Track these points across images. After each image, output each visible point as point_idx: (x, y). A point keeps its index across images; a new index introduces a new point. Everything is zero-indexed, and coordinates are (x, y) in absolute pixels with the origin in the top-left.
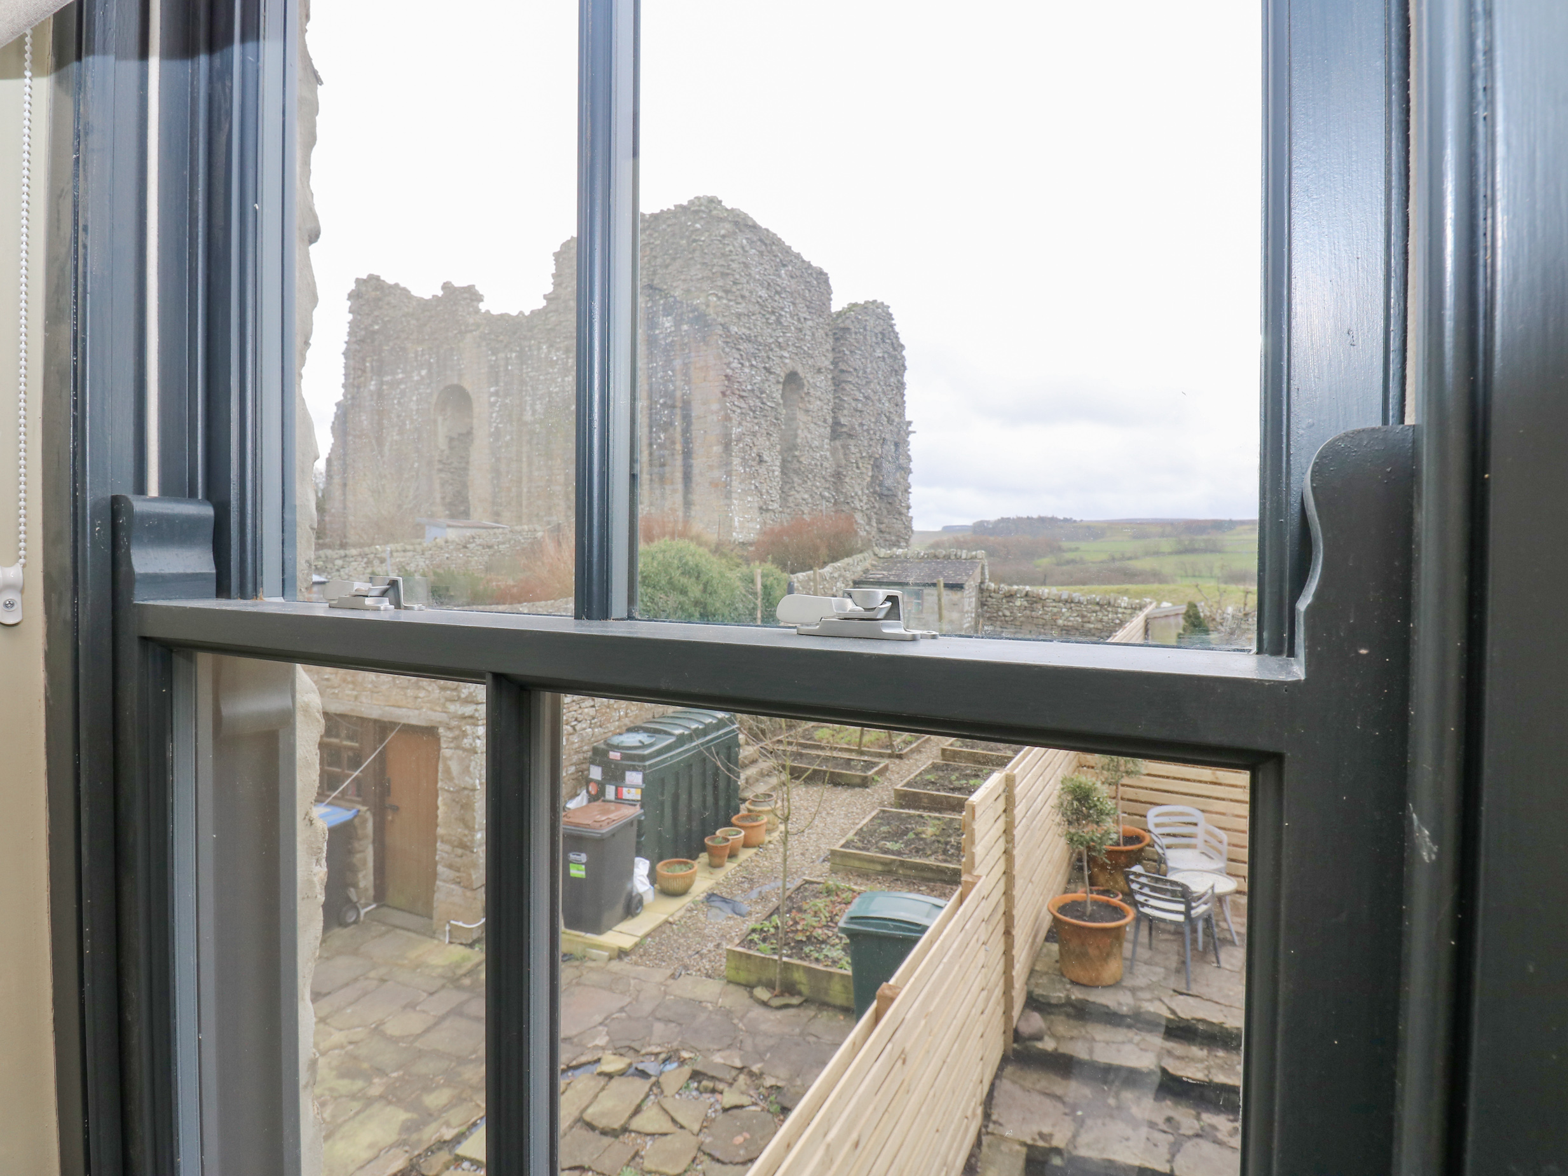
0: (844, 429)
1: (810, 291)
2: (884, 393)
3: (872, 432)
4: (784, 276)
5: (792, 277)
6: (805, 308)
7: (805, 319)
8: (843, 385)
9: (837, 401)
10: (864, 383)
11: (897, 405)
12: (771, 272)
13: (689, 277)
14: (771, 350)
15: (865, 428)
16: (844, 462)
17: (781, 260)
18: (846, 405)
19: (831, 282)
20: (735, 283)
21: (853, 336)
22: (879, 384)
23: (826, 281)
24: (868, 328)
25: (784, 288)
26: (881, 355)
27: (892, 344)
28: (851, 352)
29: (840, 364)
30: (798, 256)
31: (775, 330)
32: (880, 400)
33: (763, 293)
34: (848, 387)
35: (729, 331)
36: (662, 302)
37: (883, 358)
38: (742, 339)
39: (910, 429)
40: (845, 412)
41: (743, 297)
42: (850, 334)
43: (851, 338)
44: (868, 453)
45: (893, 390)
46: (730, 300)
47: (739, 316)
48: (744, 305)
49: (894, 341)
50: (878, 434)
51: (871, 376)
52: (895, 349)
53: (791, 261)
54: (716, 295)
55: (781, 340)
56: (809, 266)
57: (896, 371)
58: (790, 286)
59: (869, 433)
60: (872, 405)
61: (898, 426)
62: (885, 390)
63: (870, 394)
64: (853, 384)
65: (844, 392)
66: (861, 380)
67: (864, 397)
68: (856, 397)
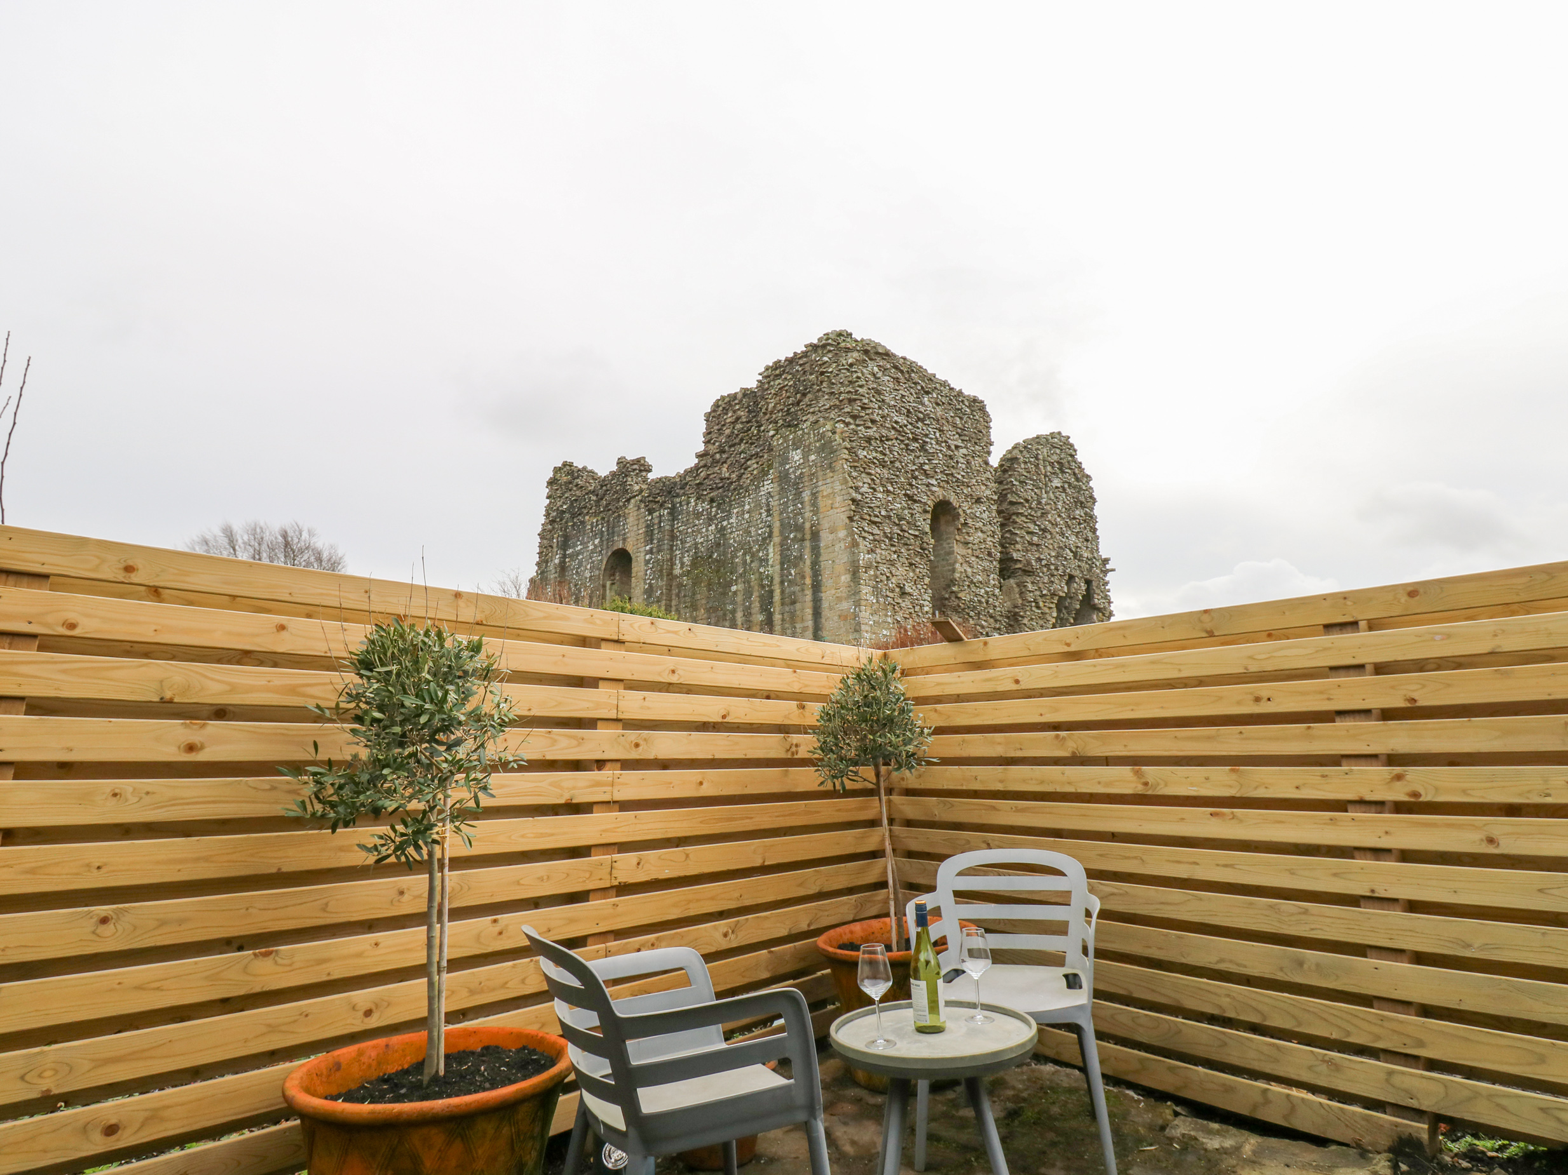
0: (1019, 566)
1: (961, 418)
2: (1068, 526)
3: (1052, 567)
4: (927, 403)
5: (938, 404)
6: (957, 436)
7: (957, 447)
8: (1014, 517)
9: (1007, 535)
10: (1039, 514)
11: (1087, 540)
12: (912, 399)
13: (817, 409)
14: (916, 478)
15: (1044, 562)
16: (1020, 601)
17: (922, 387)
18: (1018, 539)
19: (988, 409)
20: (863, 408)
21: (1023, 466)
22: (1059, 516)
23: (982, 409)
24: (1041, 457)
25: (928, 415)
26: (1059, 485)
27: (1075, 474)
28: (1021, 482)
29: (1009, 496)
30: (944, 384)
31: (918, 457)
32: (1062, 534)
33: (902, 420)
34: (1019, 520)
35: (857, 456)
36: (791, 437)
37: (1063, 487)
38: (874, 463)
39: (1108, 567)
40: (1019, 546)
41: (873, 421)
42: (1019, 464)
43: (1021, 468)
44: (1049, 591)
45: (1080, 524)
46: (858, 425)
47: (869, 440)
48: (875, 429)
49: (1077, 471)
50: (1061, 568)
51: (1048, 507)
52: (1077, 480)
53: (935, 388)
54: (844, 421)
55: (926, 467)
56: (960, 393)
57: (1082, 503)
58: (935, 413)
59: (1049, 569)
60: (1052, 538)
61: (1090, 562)
62: (1069, 523)
63: (1049, 527)
64: (1026, 516)
65: (1015, 526)
66: (1036, 512)
67: (1040, 529)
68: (1030, 530)
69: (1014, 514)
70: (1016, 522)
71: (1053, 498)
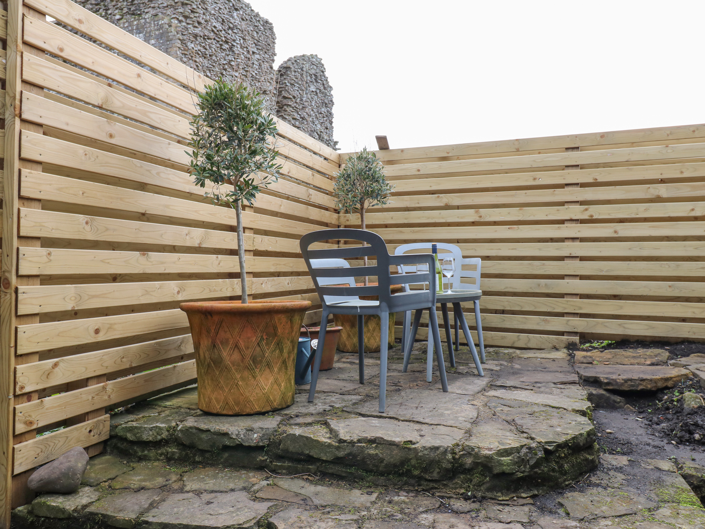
1: (257, 32)
2: (317, 118)
4: (236, 17)
5: (243, 20)
6: (254, 45)
7: (253, 53)
8: (285, 107)
10: (301, 107)
11: (327, 128)
12: (226, 12)
13: (157, 5)
14: (225, 70)
17: (233, 5)
19: (275, 30)
20: (192, 12)
21: (293, 73)
22: (312, 110)
23: (271, 29)
24: (304, 69)
25: (236, 26)
26: (314, 90)
27: (323, 84)
28: (291, 84)
29: (283, 92)
30: (248, 6)
31: (228, 55)
32: (313, 122)
33: (219, 26)
34: (289, 109)
35: (186, 46)
36: (135, 23)
37: (316, 92)
38: (199, 54)
39: (337, 147)
41: (199, 23)
42: (291, 72)
43: (292, 75)
45: (324, 117)
46: (188, 24)
47: (196, 36)
48: (200, 29)
49: (325, 82)
51: (306, 104)
52: (325, 88)
53: (242, 7)
54: (178, 19)
55: (233, 63)
56: (257, 15)
57: (326, 104)
58: (241, 26)
60: (307, 124)
61: (327, 143)
62: (318, 116)
63: (306, 116)
64: (293, 107)
65: (285, 113)
66: (299, 105)
67: (301, 117)
68: (294, 117)
69: (285, 105)
70: (287, 111)
71: (310, 98)
